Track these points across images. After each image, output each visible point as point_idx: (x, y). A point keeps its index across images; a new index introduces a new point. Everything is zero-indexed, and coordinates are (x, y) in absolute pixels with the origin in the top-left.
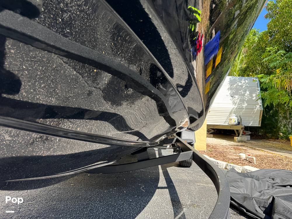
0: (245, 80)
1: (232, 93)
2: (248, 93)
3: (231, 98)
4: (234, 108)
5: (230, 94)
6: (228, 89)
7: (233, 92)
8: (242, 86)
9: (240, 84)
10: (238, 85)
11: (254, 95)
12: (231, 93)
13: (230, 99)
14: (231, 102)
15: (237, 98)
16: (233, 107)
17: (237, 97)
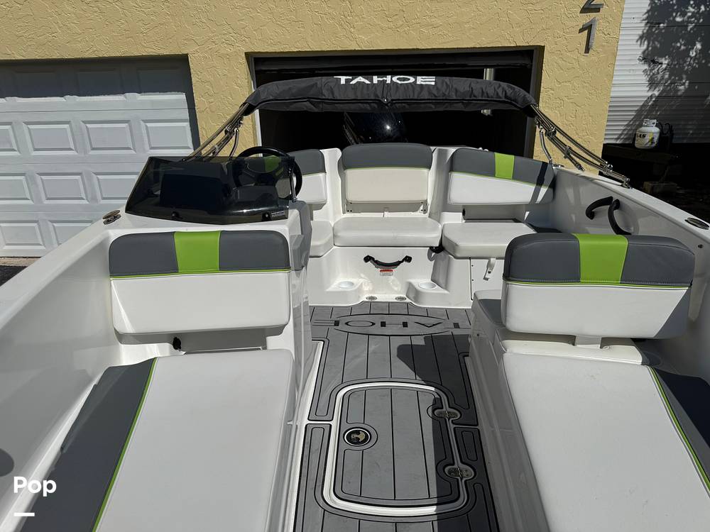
1: (650, 48)
2: (699, 46)
4: (651, 97)
5: (644, 53)
6: (641, 37)
7: (654, 48)
8: (684, 25)
9: (678, 19)
10: (674, 23)
12: (647, 49)
13: (645, 71)
14: (644, 79)
15: (664, 66)
16: (650, 94)
17: (665, 62)
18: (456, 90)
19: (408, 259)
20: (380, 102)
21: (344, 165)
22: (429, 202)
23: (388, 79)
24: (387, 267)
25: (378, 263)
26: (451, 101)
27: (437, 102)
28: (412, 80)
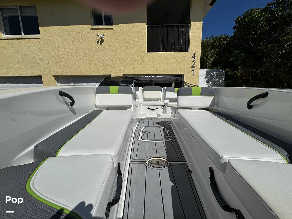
0: (216, 72)
2: (217, 79)
3: (207, 83)
5: (206, 80)
6: (205, 78)
7: (208, 80)
8: (214, 75)
9: (212, 74)
10: (212, 75)
11: (221, 81)
17: (210, 82)
18: (166, 78)
19: (157, 108)
20: (151, 81)
21: (143, 91)
22: (162, 99)
23: (152, 76)
24: (153, 110)
25: (151, 109)
26: (165, 80)
27: (162, 81)
28: (157, 76)
